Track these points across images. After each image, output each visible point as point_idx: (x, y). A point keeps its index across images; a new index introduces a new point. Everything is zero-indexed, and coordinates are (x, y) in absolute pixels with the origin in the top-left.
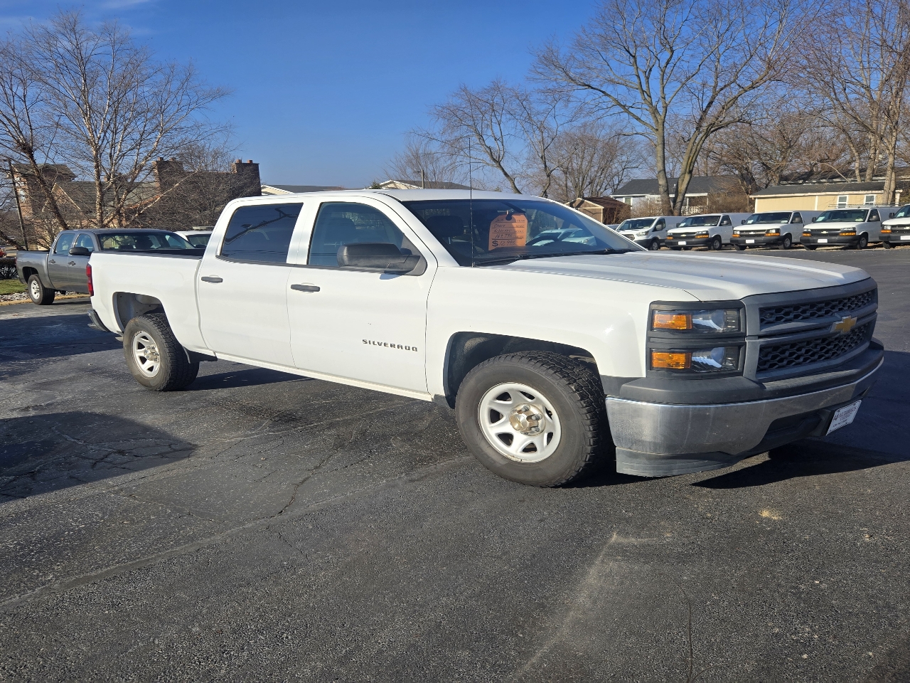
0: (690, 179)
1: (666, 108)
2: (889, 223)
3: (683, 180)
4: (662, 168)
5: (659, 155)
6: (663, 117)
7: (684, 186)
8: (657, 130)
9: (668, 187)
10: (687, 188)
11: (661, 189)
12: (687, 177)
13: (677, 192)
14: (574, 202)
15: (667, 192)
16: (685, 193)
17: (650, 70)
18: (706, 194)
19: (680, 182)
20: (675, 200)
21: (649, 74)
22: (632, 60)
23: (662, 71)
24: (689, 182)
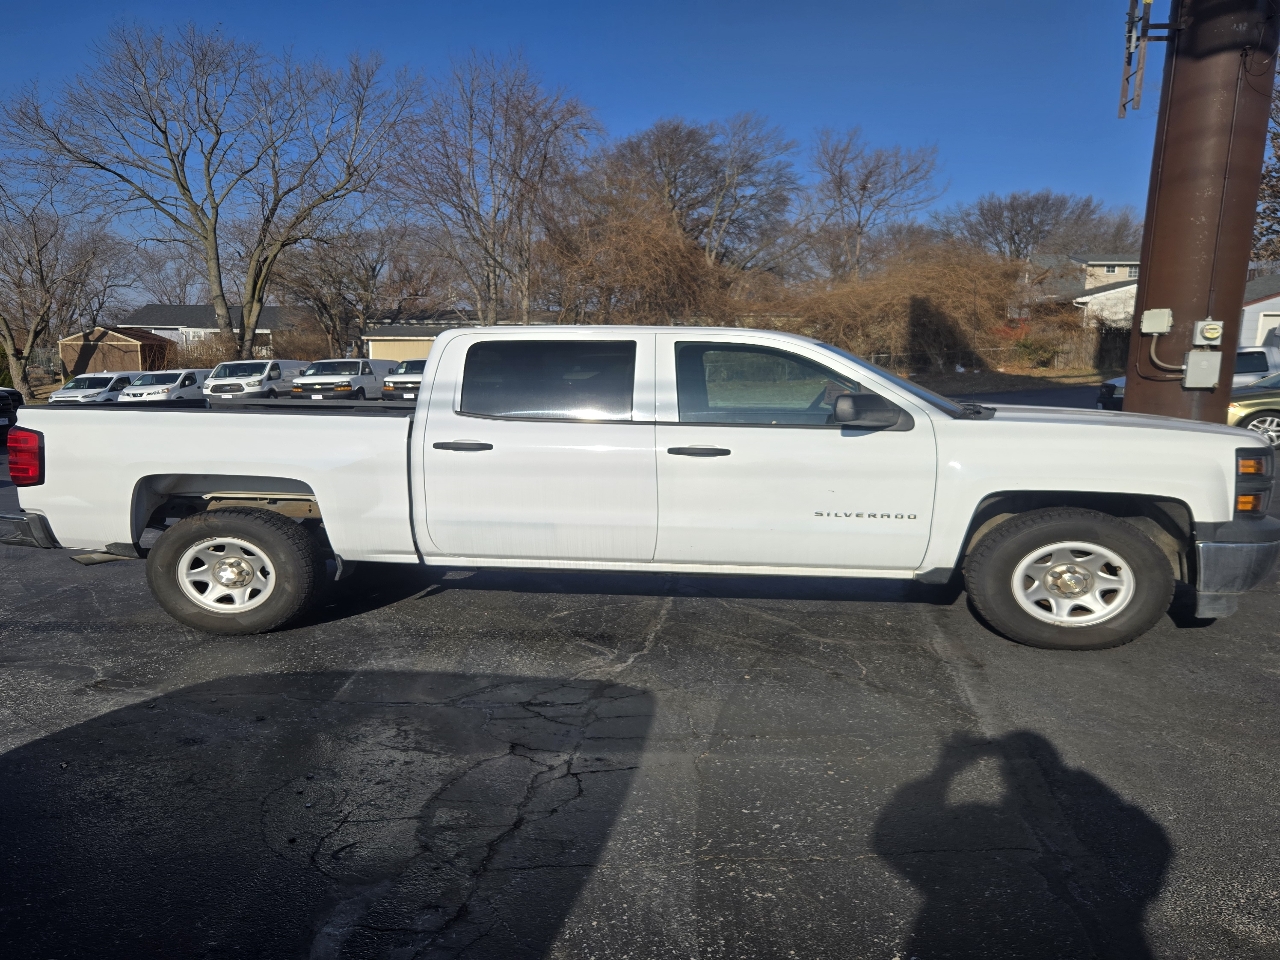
0: (261, 310)
1: (216, 208)
2: (390, 379)
3: (250, 311)
4: (219, 293)
5: (213, 273)
6: (213, 221)
7: (253, 319)
8: (206, 238)
9: (230, 318)
10: (257, 322)
11: (221, 322)
12: (256, 307)
13: (242, 326)
14: (91, 333)
15: (230, 325)
16: (256, 328)
17: (184, 154)
18: (267, 331)
19: (246, 313)
20: (242, 337)
21: (183, 159)
22: (160, 136)
23: (206, 157)
24: (259, 315)
